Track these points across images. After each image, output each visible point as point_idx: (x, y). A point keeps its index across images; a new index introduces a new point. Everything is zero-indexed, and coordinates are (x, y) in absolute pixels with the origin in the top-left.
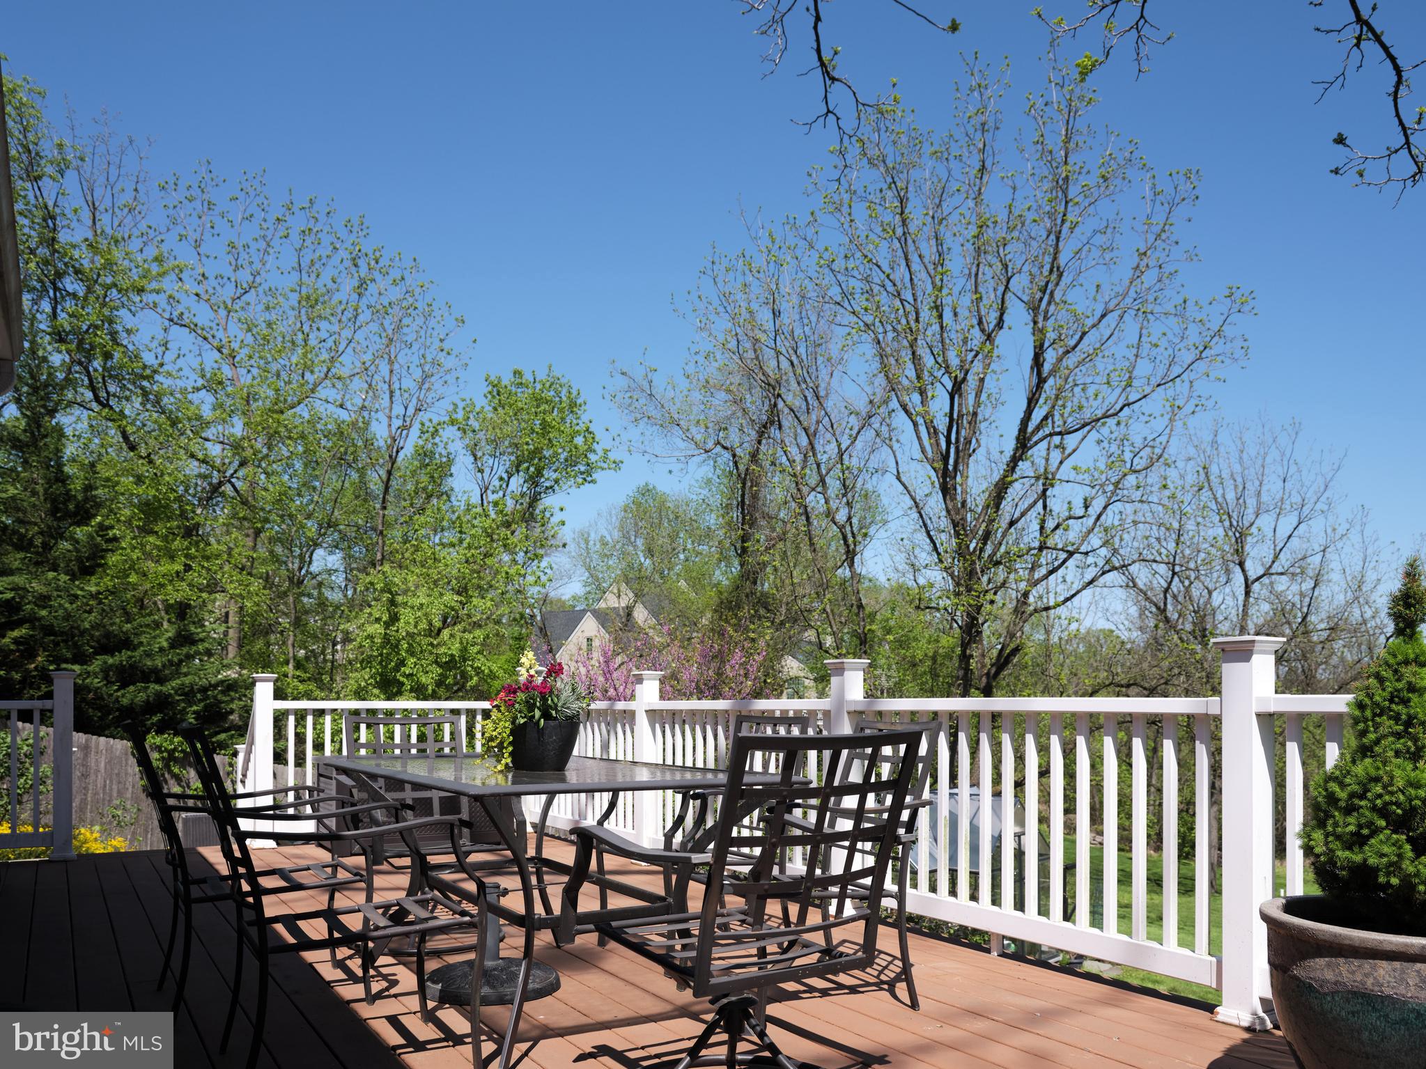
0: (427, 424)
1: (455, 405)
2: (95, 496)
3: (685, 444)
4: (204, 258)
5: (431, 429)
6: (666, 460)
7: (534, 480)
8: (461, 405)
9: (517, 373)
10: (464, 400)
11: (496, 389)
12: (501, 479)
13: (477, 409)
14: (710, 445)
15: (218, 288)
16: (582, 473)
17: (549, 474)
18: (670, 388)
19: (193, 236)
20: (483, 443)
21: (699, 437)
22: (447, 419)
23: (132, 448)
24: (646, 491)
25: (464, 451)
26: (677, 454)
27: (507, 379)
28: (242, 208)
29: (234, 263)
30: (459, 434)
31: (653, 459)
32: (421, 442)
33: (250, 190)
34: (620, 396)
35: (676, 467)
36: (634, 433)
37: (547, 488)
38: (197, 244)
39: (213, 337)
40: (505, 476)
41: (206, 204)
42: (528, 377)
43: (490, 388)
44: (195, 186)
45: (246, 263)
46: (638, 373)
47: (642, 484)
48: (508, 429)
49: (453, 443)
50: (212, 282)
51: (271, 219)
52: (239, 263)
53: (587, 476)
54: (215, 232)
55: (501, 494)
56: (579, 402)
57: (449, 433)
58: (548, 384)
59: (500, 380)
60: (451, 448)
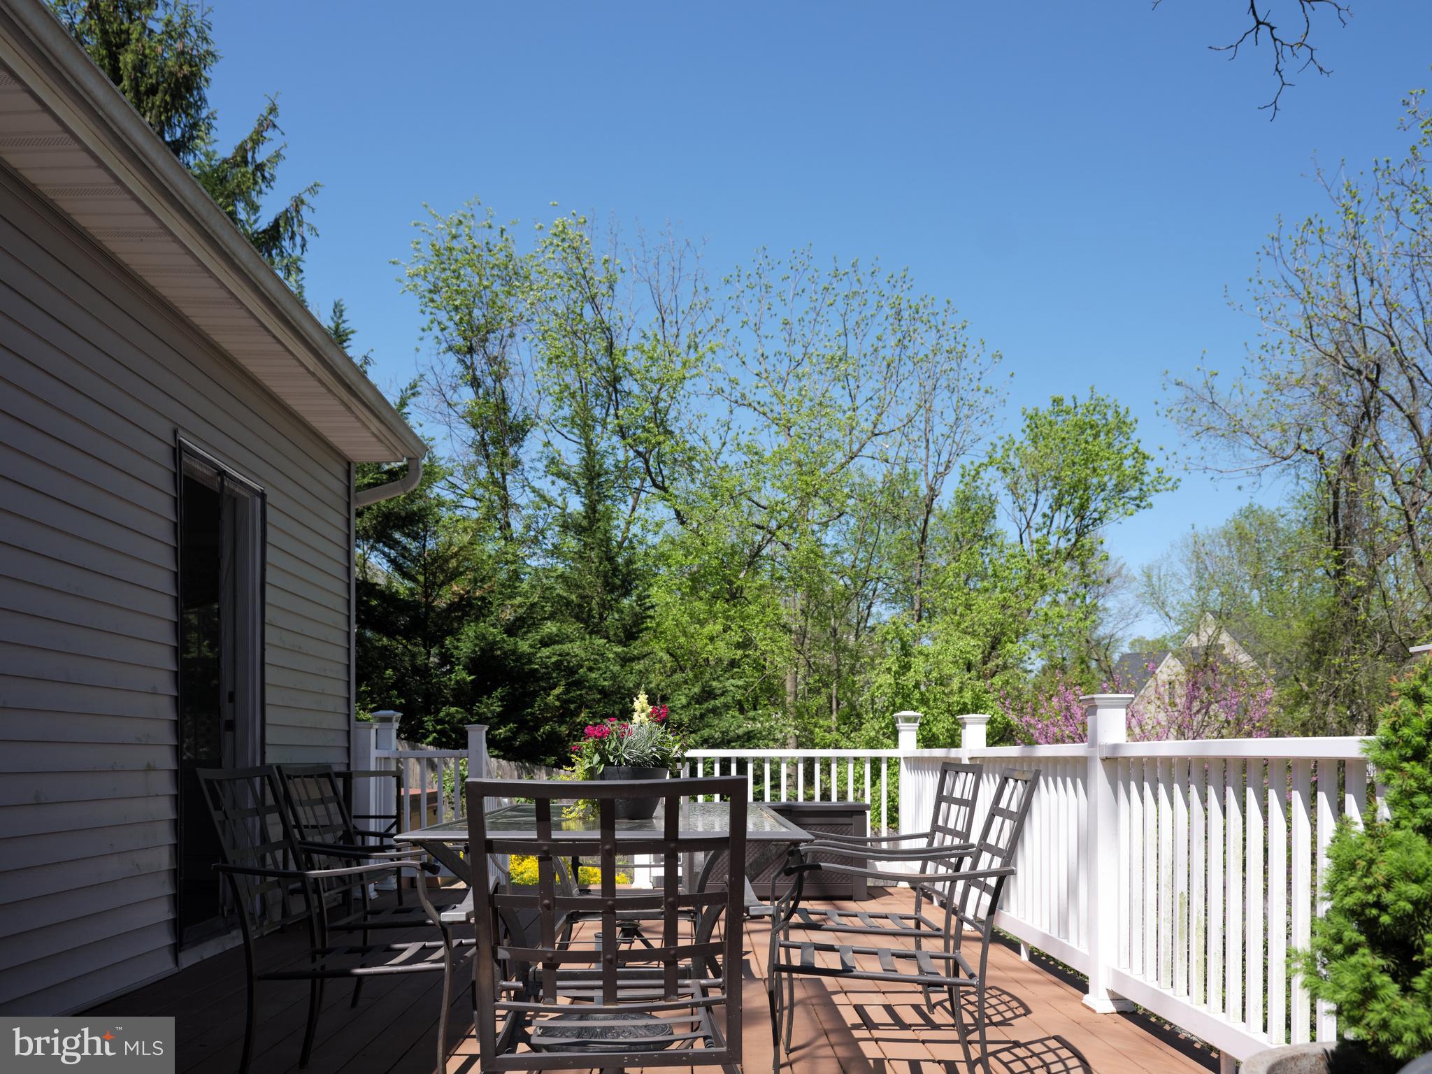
0: (968, 467)
1: (994, 446)
2: (636, 569)
3: (1256, 454)
4: (763, 340)
5: (973, 473)
6: (1233, 475)
7: (1080, 512)
8: (1000, 443)
9: (1057, 402)
10: (1001, 438)
11: (1033, 422)
12: (1044, 515)
13: (1017, 445)
14: (1289, 450)
15: (777, 364)
16: (1135, 499)
17: (1097, 504)
18: (1237, 391)
19: (753, 320)
20: (1025, 480)
21: (1274, 444)
22: (986, 460)
23: (683, 523)
24: (1250, 512)
25: (1006, 491)
26: (1246, 466)
27: (1045, 407)
28: (793, 286)
29: (788, 339)
30: (1000, 474)
31: (1217, 476)
32: (962, 487)
33: (799, 266)
34: (1176, 409)
35: (1246, 481)
36: (1194, 449)
37: (1095, 520)
38: (757, 327)
39: (772, 411)
40: (1049, 512)
41: (763, 288)
42: (1068, 403)
43: (1028, 422)
44: (754, 274)
45: (798, 337)
46: (1198, 383)
47: (1245, 505)
48: (1048, 463)
49: (994, 484)
50: (772, 359)
51: (820, 289)
52: (793, 338)
53: (1140, 501)
54: (772, 312)
55: (1045, 531)
56: (1128, 420)
57: (990, 474)
58: (1092, 408)
59: (1037, 410)
60: (993, 490)
